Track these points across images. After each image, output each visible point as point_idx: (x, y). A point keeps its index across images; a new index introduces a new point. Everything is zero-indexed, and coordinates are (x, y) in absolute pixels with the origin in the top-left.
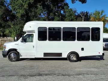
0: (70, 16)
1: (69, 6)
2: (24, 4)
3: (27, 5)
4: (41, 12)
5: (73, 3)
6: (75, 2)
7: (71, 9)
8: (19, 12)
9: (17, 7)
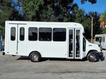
0: (80, 17)
1: (78, 7)
2: (35, 6)
3: (38, 7)
4: (51, 13)
5: (82, 3)
6: (84, 3)
7: (81, 10)
8: (31, 14)
9: (28, 9)
